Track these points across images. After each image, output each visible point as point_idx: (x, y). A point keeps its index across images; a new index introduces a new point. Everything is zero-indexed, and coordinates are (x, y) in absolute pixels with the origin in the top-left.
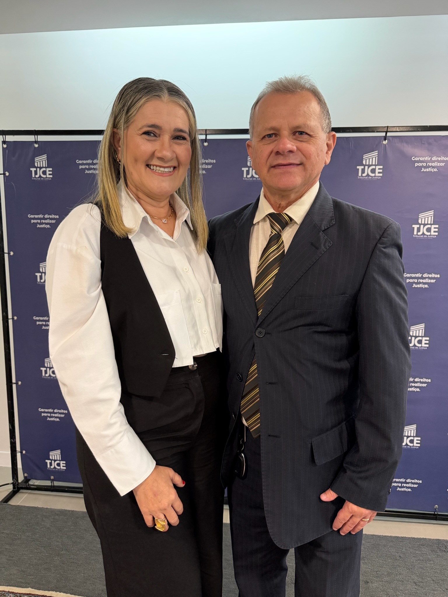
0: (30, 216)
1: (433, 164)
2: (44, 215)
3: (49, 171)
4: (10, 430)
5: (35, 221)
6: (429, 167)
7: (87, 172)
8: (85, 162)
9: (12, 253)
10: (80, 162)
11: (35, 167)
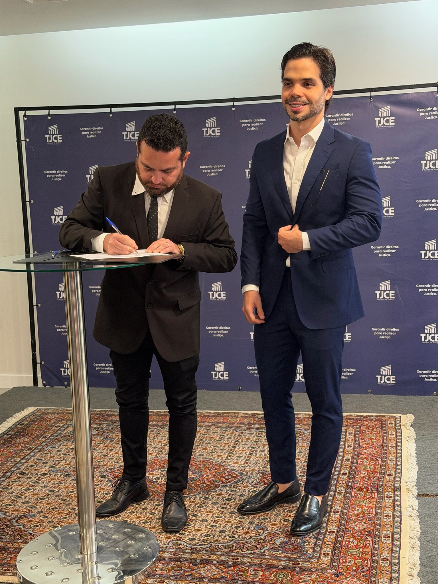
0: (45, 172)
1: (342, 119)
2: (57, 171)
3: (60, 137)
4: (32, 343)
5: (50, 176)
6: (339, 121)
7: (88, 137)
8: (86, 129)
9: (32, 202)
10: (83, 129)
11: (48, 134)
